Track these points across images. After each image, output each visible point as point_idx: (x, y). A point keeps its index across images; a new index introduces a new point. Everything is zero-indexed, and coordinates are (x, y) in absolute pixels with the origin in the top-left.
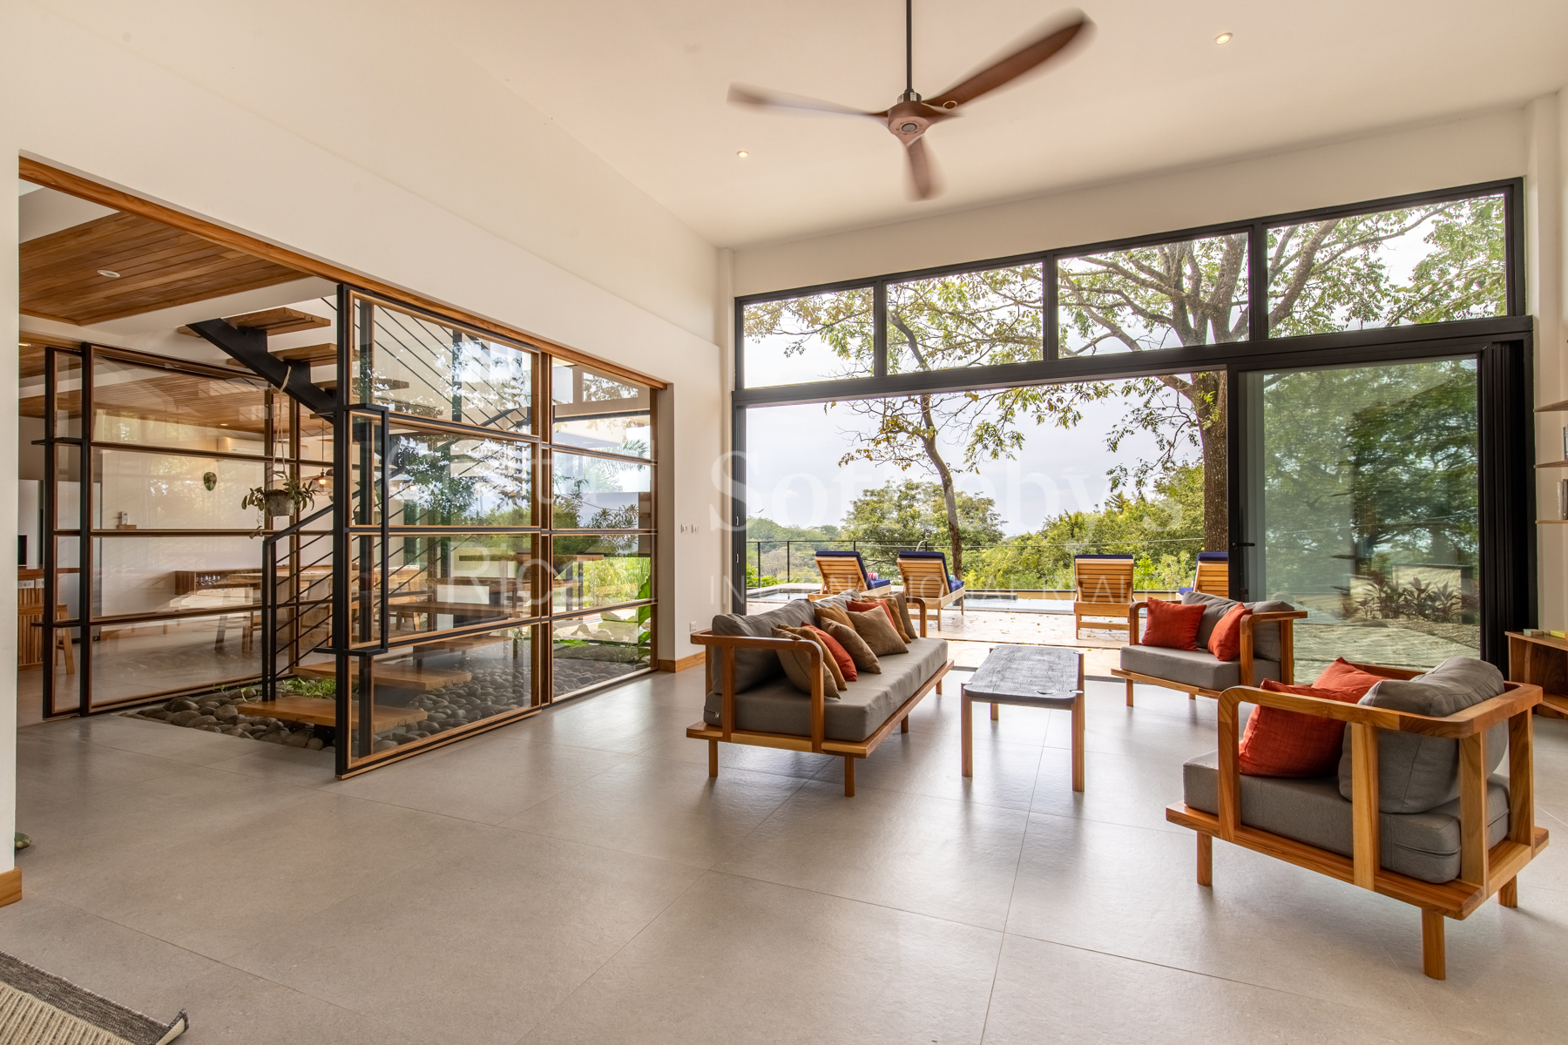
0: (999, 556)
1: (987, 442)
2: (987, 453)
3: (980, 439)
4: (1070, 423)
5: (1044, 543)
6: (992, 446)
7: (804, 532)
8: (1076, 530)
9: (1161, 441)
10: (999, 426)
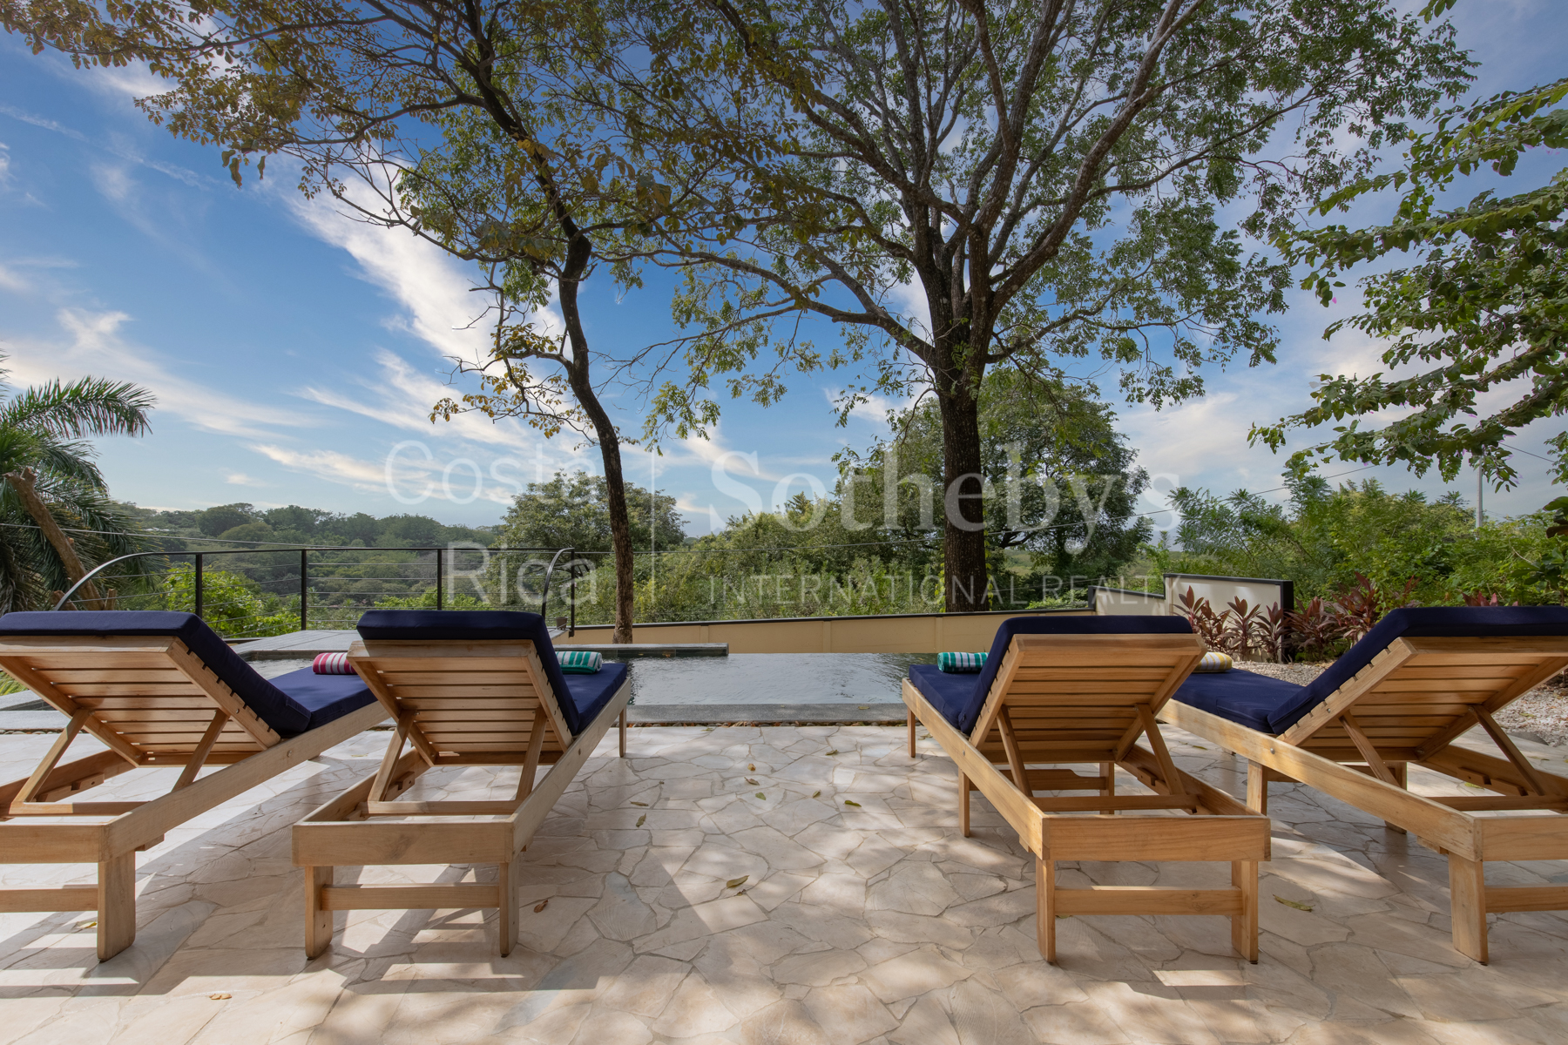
0: (683, 560)
1: (672, 411)
2: (673, 427)
3: (663, 408)
4: (771, 399)
5: (729, 545)
6: (679, 420)
7: (471, 531)
8: (761, 531)
9: (892, 419)
10: (688, 392)
